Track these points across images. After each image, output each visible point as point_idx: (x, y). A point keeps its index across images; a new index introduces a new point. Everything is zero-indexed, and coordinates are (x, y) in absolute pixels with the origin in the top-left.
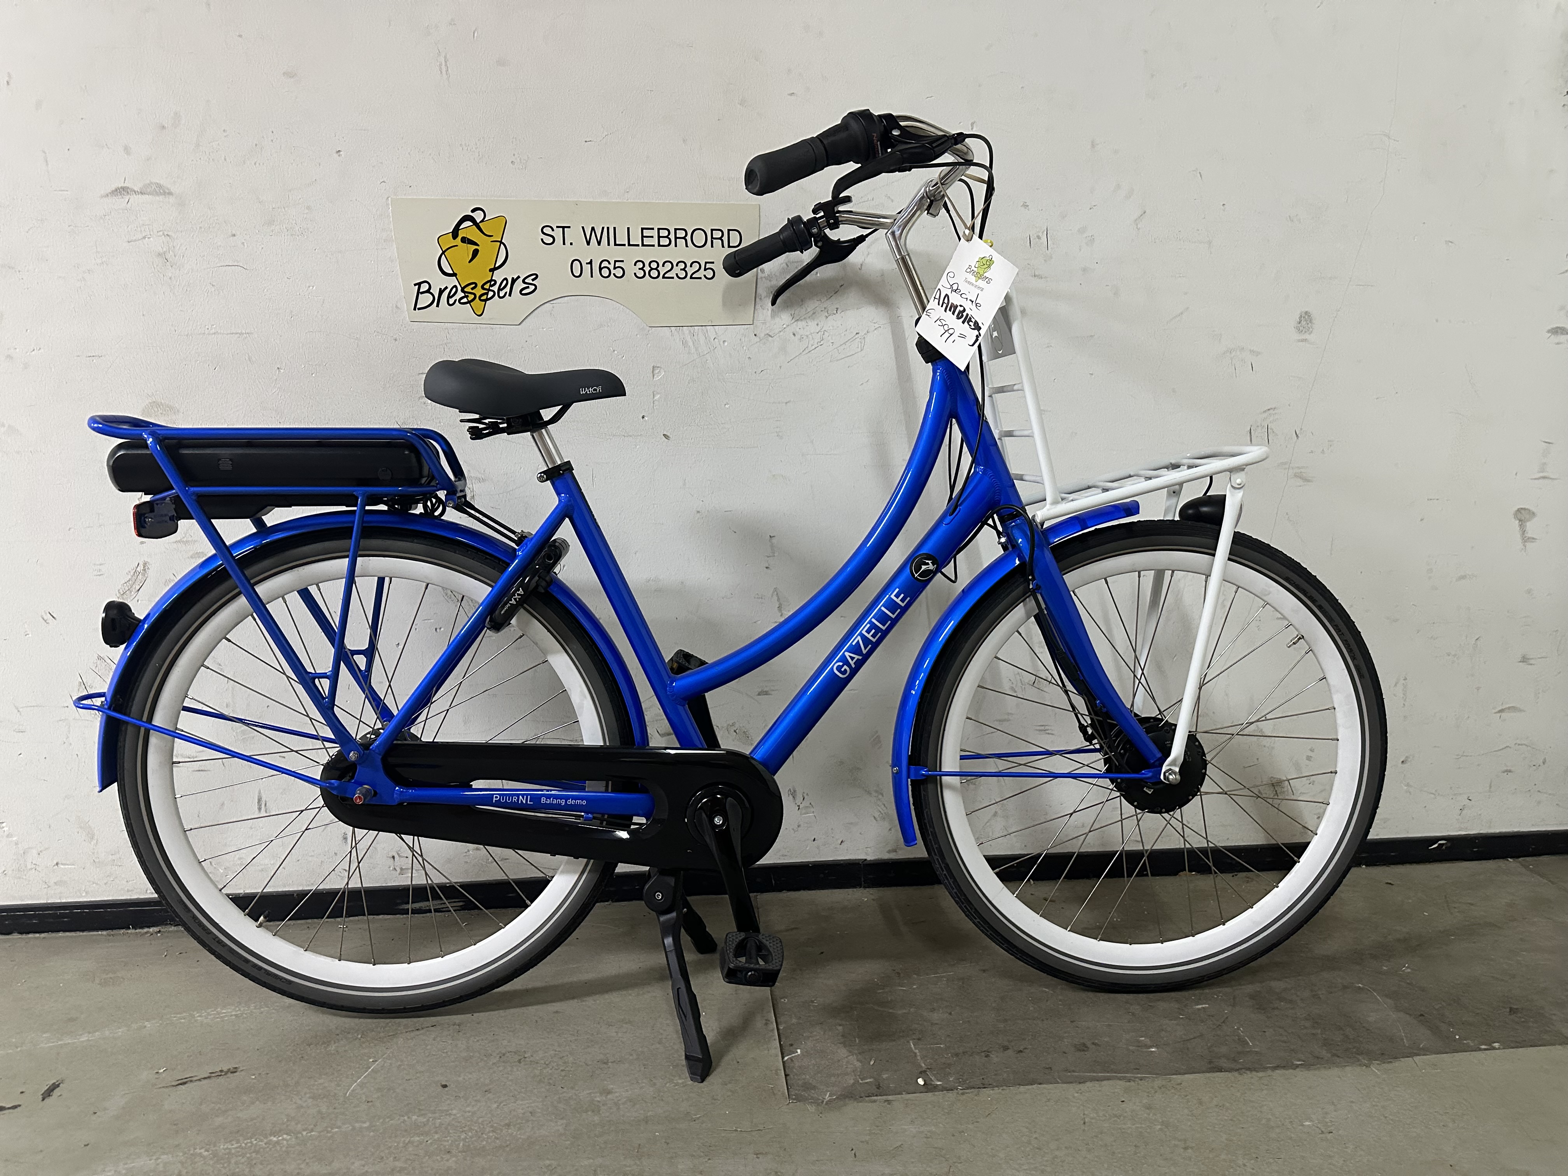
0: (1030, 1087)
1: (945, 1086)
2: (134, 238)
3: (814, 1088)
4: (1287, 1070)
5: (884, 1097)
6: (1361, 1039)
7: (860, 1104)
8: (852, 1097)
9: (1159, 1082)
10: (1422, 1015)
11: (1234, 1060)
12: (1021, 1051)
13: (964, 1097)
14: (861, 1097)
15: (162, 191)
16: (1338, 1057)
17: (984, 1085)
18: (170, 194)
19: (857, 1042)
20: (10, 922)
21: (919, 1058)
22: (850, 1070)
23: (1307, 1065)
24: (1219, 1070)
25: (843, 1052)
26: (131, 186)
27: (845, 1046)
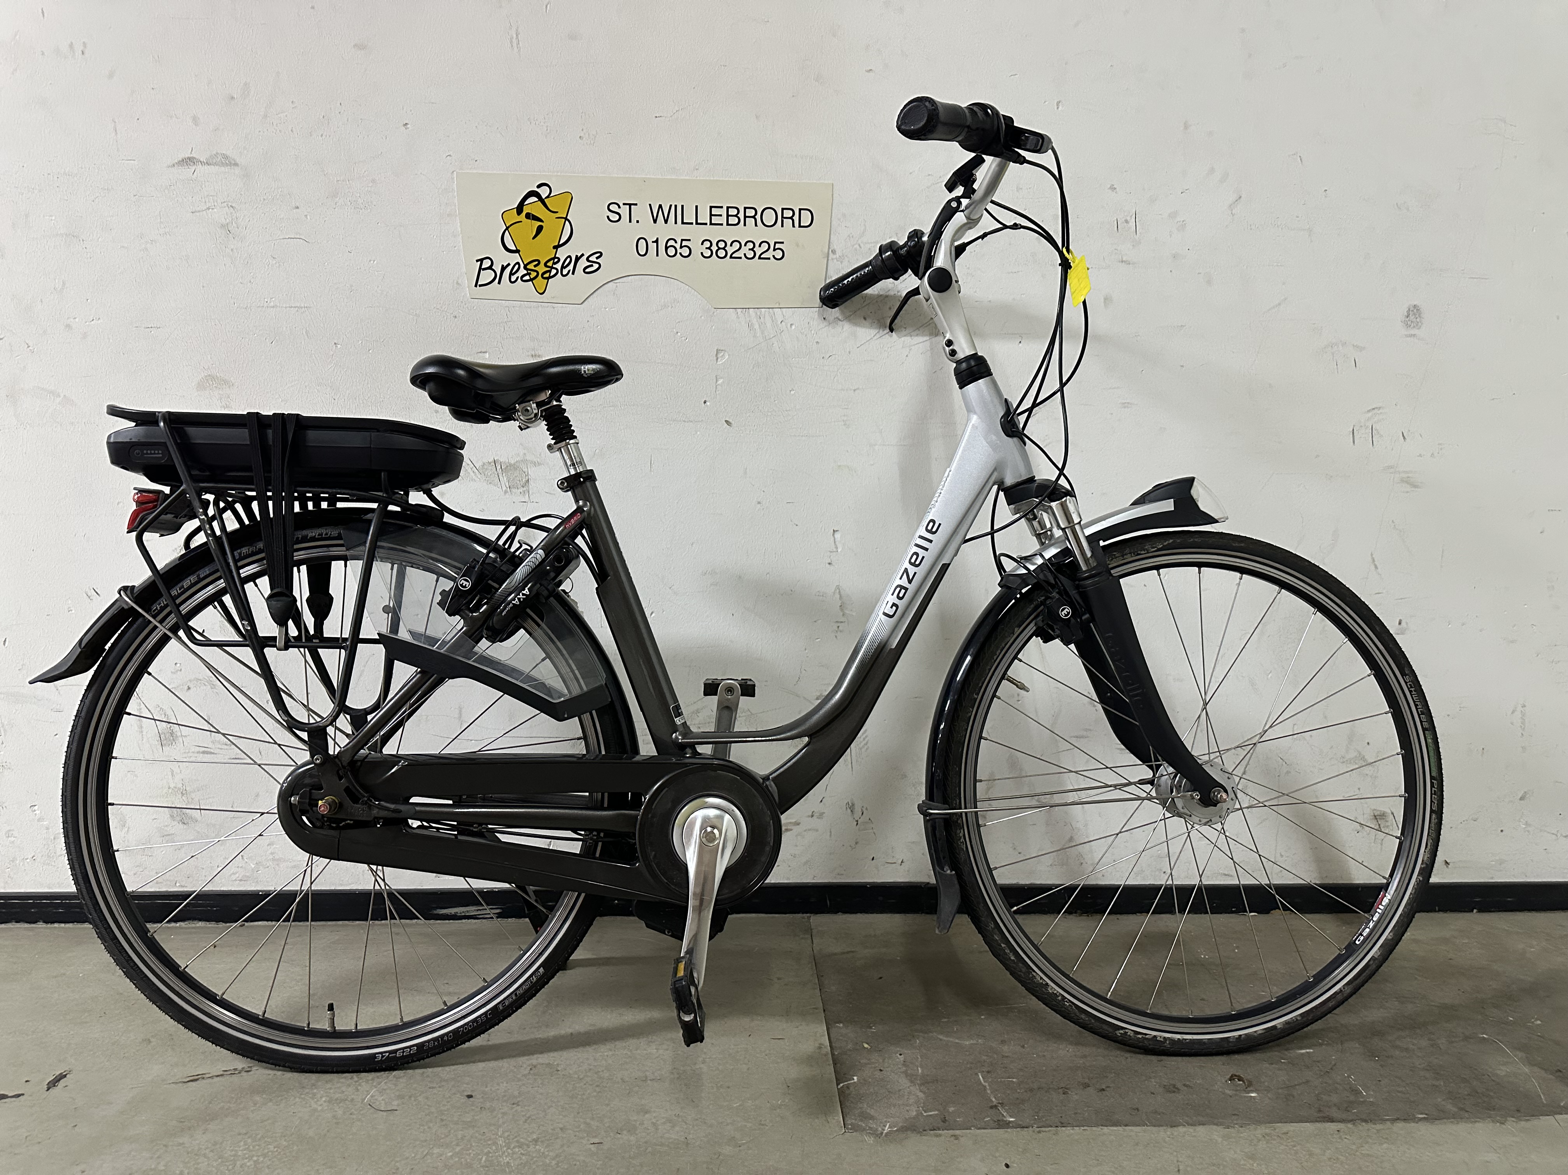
0: (1115, 1128)
1: (1020, 1123)
2: (199, 209)
3: (872, 1118)
4: (1408, 1122)
5: (951, 1132)
6: (1492, 1094)
7: (924, 1138)
8: (914, 1130)
9: (1261, 1130)
10: (1559, 1071)
11: (1347, 1110)
12: (1103, 1090)
13: (1041, 1135)
14: (925, 1131)
15: (229, 162)
16: (1466, 1111)
17: (1062, 1123)
18: (236, 164)
19: (920, 1071)
20: (36, 910)
21: (989, 1092)
22: (911, 1101)
23: (1431, 1119)
24: (1332, 1120)
25: (904, 1082)
26: (197, 157)
27: (907, 1076)
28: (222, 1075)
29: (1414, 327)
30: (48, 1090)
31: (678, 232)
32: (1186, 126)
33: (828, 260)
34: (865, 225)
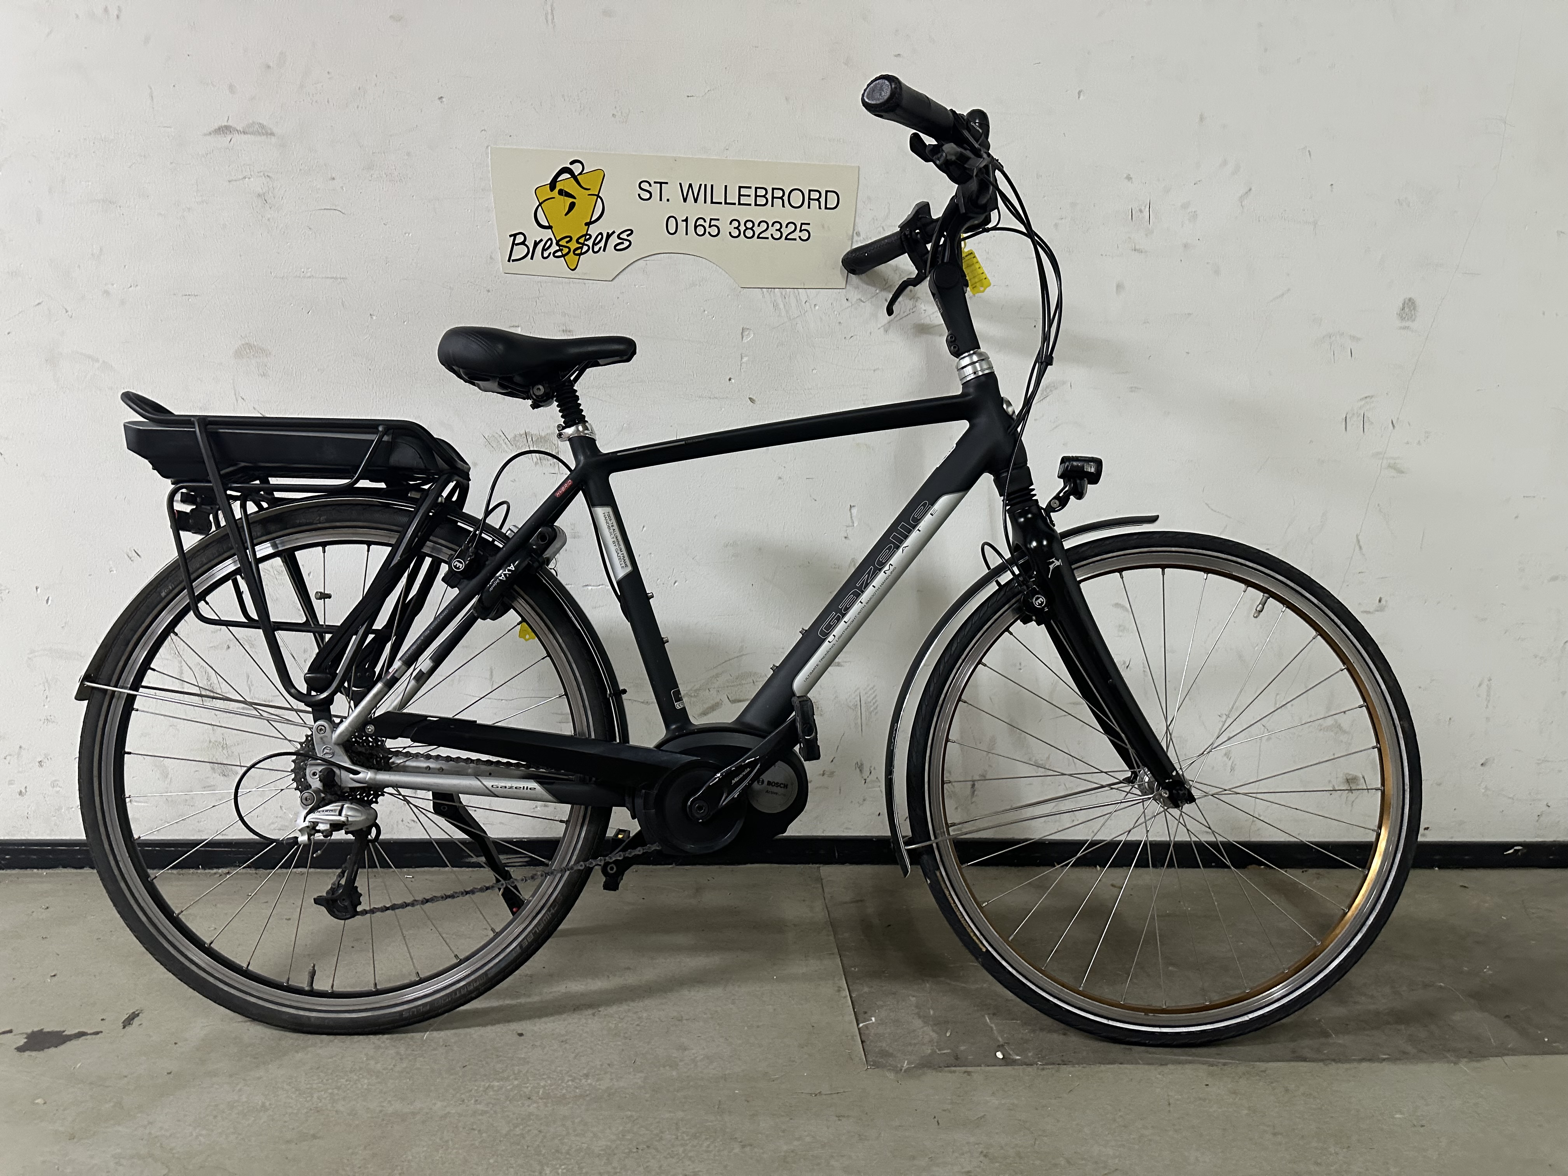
0: (1112, 1066)
1: (1025, 1060)
2: (235, 178)
3: (892, 1055)
4: (1373, 1062)
5: (964, 1069)
6: (1447, 1037)
7: (939, 1073)
8: (930, 1066)
9: (1242, 1069)
10: (1508, 1017)
11: (1319, 1052)
13: (1044, 1072)
14: (940, 1067)
15: (264, 131)
16: (1425, 1052)
17: (1063, 1061)
18: (272, 134)
19: (932, 1013)
21: (996, 1033)
22: (926, 1040)
23: (1393, 1059)
24: (1304, 1060)
25: (918, 1023)
26: (235, 125)
27: (920, 1017)
29: (1409, 319)
30: (124, 1027)
31: (708, 211)
32: (1202, 118)
33: (852, 242)
34: (889, 208)
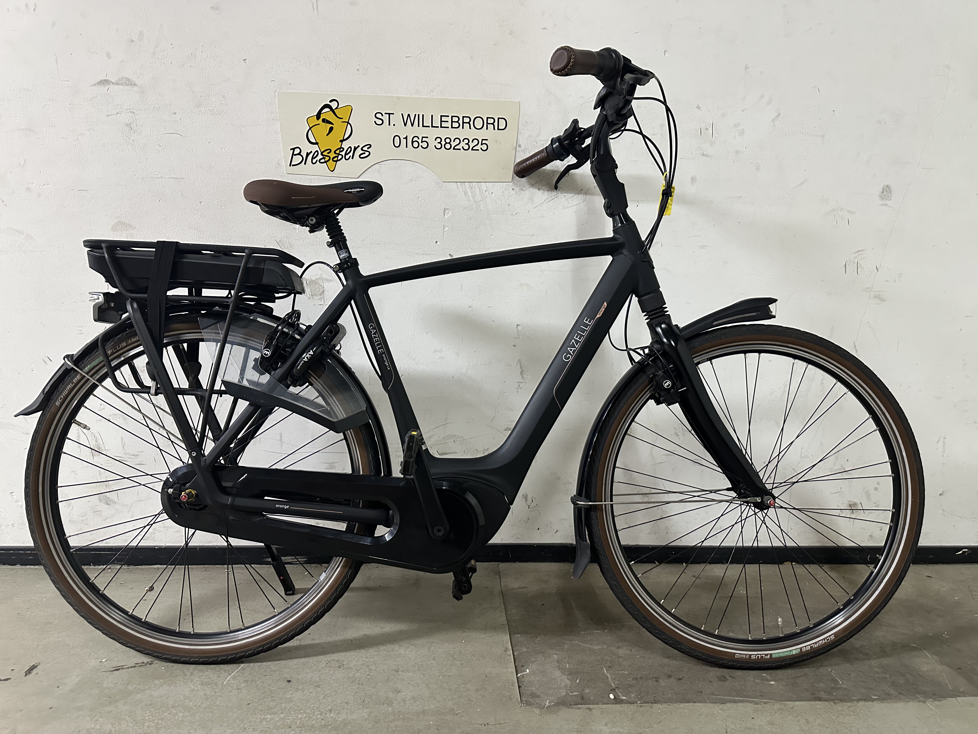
0: (688, 704)
1: (629, 700)
2: (111, 113)
3: (538, 696)
4: (868, 702)
5: (587, 706)
6: (918, 683)
7: (570, 709)
8: (564, 705)
9: (778, 706)
10: (960, 668)
11: (830, 693)
12: (680, 679)
13: (642, 709)
14: (571, 705)
15: (130, 83)
16: (903, 694)
17: (655, 701)
18: (135, 85)
19: (568, 666)
20: (15, 557)
21: (610, 680)
22: (563, 686)
23: (881, 699)
24: (820, 699)
25: (558, 673)
26: (110, 79)
27: (559, 669)
28: (134, 667)
29: (886, 199)
30: (26, 676)
31: (420, 132)
32: (746, 68)
33: (516, 151)
34: (540, 129)
